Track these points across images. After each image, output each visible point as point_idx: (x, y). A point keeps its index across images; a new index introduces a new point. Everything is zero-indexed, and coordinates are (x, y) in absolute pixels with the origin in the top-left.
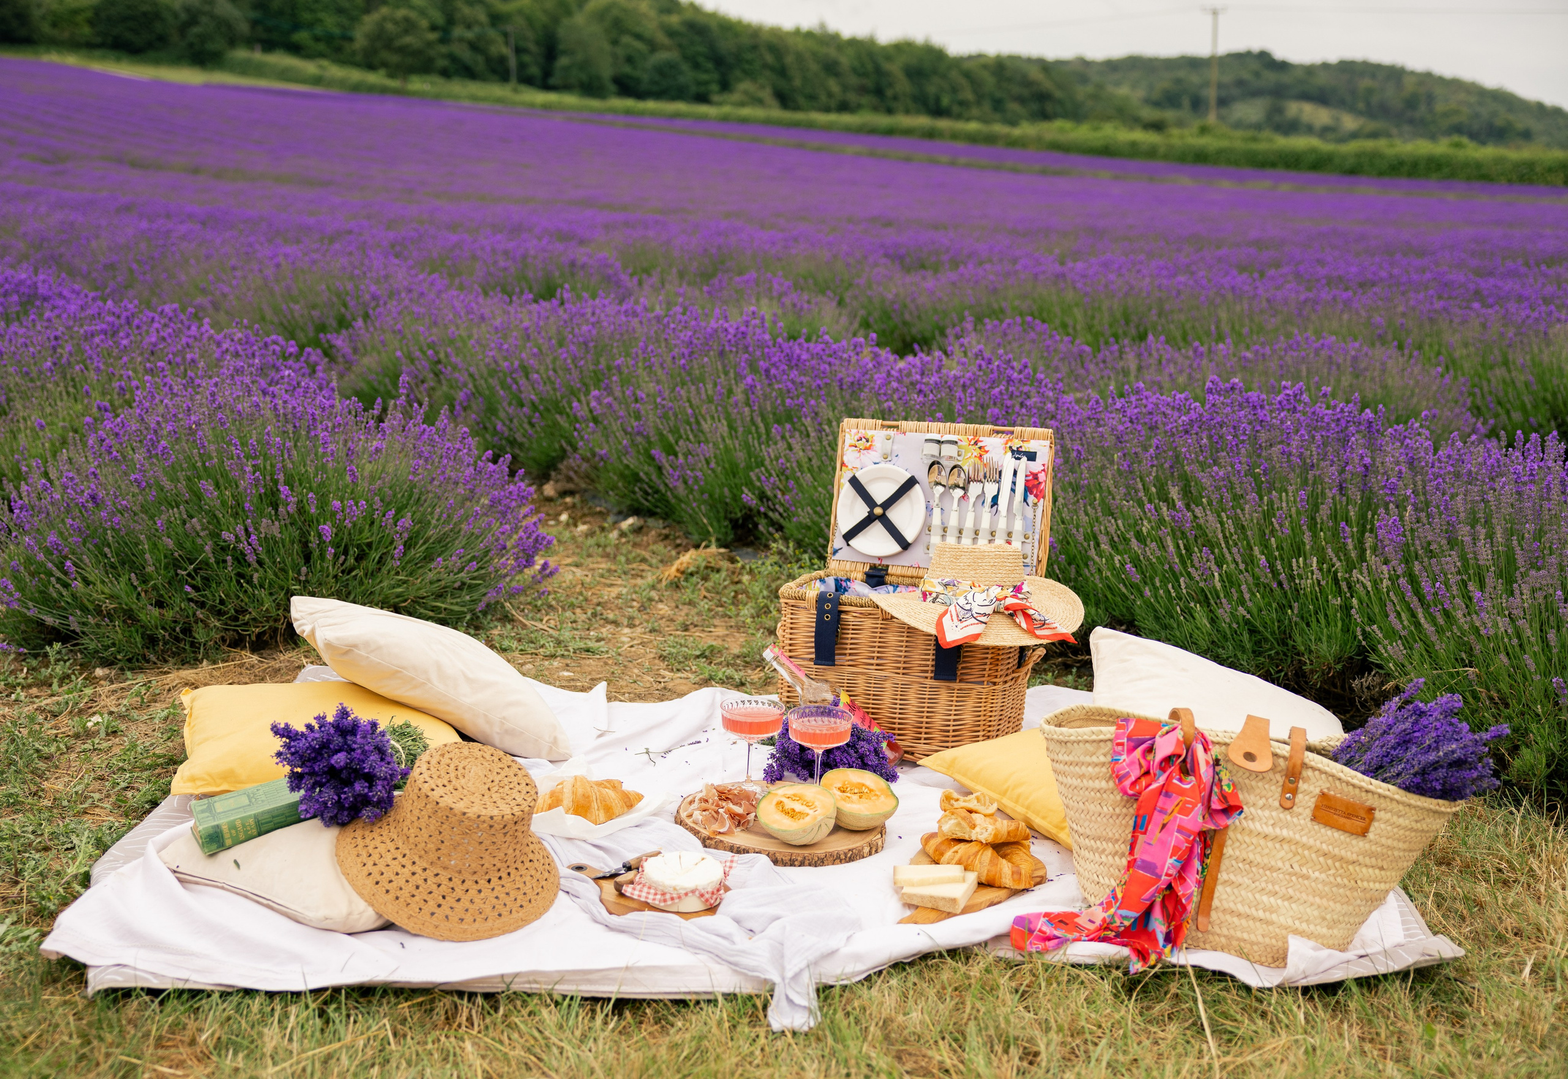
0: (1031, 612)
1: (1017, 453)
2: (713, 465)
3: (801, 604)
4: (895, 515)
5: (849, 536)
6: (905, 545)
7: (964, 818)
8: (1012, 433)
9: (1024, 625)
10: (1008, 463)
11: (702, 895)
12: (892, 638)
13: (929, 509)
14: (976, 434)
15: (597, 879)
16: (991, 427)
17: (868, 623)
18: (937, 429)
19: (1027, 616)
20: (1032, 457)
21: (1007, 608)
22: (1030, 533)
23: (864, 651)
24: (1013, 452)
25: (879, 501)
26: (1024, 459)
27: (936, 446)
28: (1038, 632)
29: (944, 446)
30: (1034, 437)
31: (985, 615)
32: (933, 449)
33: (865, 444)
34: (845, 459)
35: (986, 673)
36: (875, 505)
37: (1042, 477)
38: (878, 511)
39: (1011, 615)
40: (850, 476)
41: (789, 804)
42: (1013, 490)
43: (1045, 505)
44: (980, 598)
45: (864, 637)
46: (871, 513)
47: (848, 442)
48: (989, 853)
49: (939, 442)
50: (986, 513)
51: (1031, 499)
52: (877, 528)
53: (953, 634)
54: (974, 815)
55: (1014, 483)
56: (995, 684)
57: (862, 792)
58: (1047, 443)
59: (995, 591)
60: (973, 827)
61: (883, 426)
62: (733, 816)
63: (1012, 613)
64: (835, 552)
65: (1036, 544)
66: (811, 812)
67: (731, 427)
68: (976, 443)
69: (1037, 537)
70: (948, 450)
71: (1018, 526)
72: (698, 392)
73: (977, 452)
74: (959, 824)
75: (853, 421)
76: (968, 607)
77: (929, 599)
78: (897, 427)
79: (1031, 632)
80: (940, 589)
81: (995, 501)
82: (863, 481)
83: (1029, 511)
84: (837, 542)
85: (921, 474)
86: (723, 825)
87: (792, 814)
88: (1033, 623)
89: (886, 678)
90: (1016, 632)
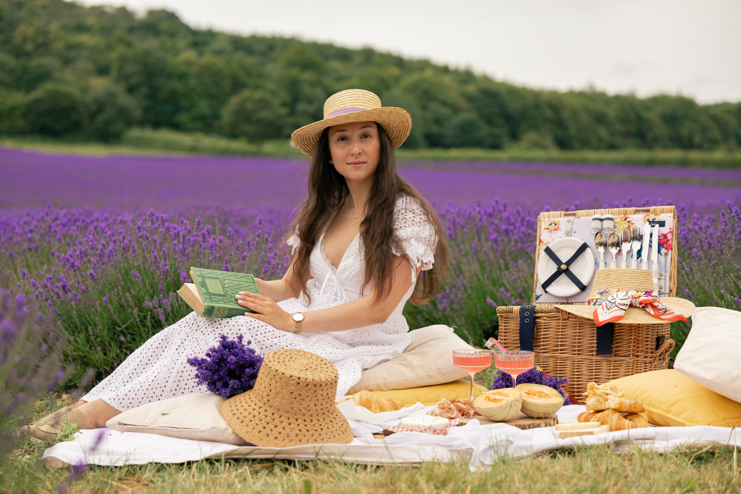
0: (656, 304)
1: (652, 223)
2: (470, 291)
3: (510, 315)
4: (574, 269)
5: (545, 285)
6: (583, 288)
7: (601, 396)
8: (648, 211)
9: (652, 312)
10: (646, 229)
11: (435, 431)
12: (569, 332)
13: (597, 263)
14: (625, 213)
15: (374, 434)
16: (635, 208)
17: (554, 323)
18: (599, 213)
19: (654, 307)
20: (662, 224)
21: (641, 303)
22: (663, 272)
23: (552, 342)
24: (650, 222)
25: (564, 262)
26: (657, 226)
27: (599, 222)
28: (662, 317)
29: (604, 222)
30: (663, 212)
31: (624, 305)
32: (598, 224)
33: (555, 227)
34: (542, 238)
35: (632, 348)
36: (562, 263)
37: (669, 236)
38: (563, 267)
39: (643, 307)
40: (545, 247)
41: (492, 397)
42: (650, 246)
43: (673, 254)
44: (621, 295)
45: (551, 333)
46: (559, 268)
47: (543, 226)
48: (617, 415)
49: (601, 220)
50: (634, 262)
51: (663, 251)
52: (563, 278)
53: (604, 317)
54: (608, 396)
55: (651, 241)
56: (638, 356)
57: (540, 395)
58: (672, 214)
59: (632, 293)
60: (607, 400)
61: (565, 215)
62: (460, 410)
63: (645, 306)
64: (538, 297)
65: (668, 279)
66: (506, 398)
67: (483, 269)
68: (626, 219)
69: (668, 275)
70: (607, 224)
71: (655, 267)
72: (460, 250)
73: (626, 225)
74: (598, 401)
75: (546, 213)
76: (613, 301)
77: (592, 303)
78: (574, 215)
79: (657, 317)
80: (598, 296)
81: (639, 253)
82: (553, 249)
83: (662, 258)
84: (539, 290)
85: (591, 242)
86: (453, 414)
87: (495, 400)
88: (659, 312)
89: (566, 359)
90: (648, 317)
